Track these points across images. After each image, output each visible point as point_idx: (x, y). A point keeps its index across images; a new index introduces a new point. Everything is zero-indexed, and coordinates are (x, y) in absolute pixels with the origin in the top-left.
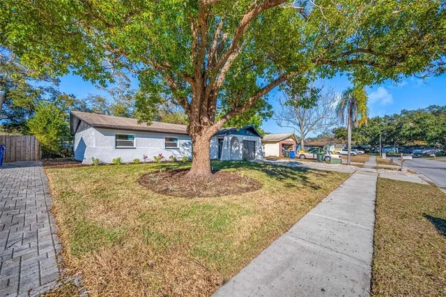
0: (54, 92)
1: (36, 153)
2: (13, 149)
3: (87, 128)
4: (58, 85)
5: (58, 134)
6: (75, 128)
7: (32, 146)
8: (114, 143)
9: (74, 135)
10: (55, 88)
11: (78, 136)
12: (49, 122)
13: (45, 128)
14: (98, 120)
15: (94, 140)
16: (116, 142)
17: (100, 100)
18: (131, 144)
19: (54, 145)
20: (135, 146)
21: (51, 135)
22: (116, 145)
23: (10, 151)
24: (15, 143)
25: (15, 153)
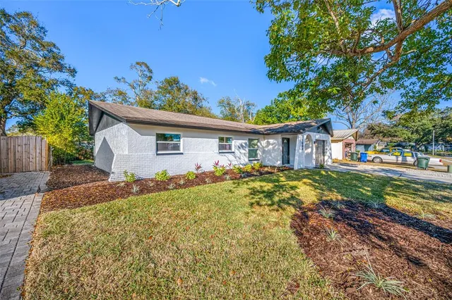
0: (71, 86)
1: (44, 160)
2: (11, 156)
3: (113, 124)
4: (74, 76)
5: (74, 134)
6: (94, 126)
7: (38, 151)
8: (154, 147)
9: (93, 135)
10: (71, 79)
11: (99, 137)
12: (63, 117)
13: (57, 126)
14: (129, 112)
15: (126, 143)
16: (157, 144)
17: (121, 93)
18: (176, 147)
19: (70, 147)
20: (181, 151)
21: (66, 135)
22: (157, 150)
23: (7, 158)
24: (14, 146)
25: (15, 161)
